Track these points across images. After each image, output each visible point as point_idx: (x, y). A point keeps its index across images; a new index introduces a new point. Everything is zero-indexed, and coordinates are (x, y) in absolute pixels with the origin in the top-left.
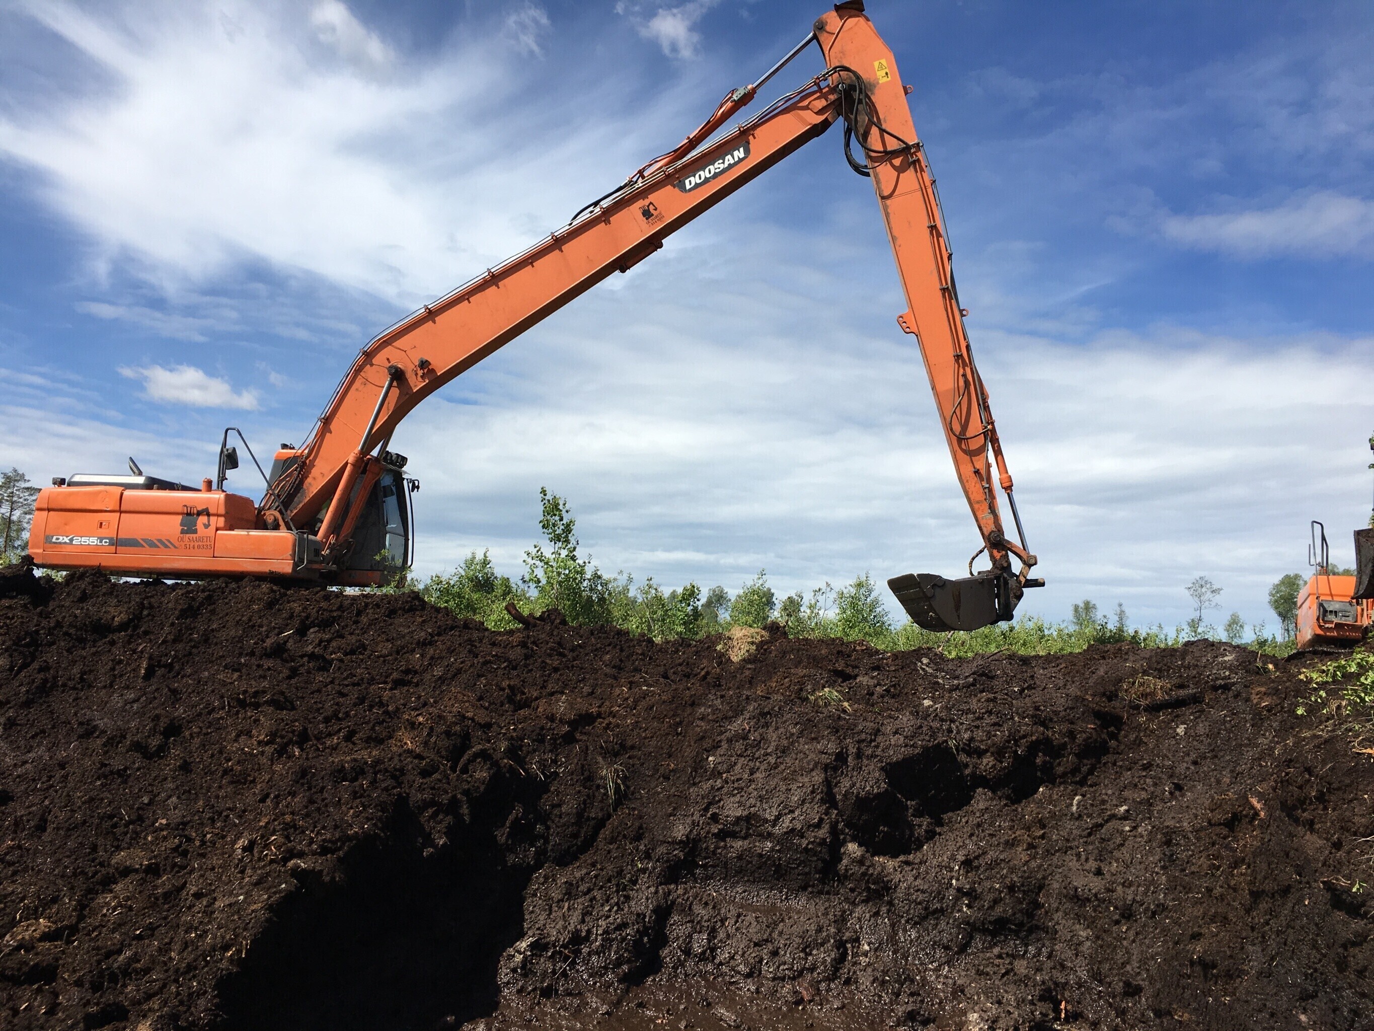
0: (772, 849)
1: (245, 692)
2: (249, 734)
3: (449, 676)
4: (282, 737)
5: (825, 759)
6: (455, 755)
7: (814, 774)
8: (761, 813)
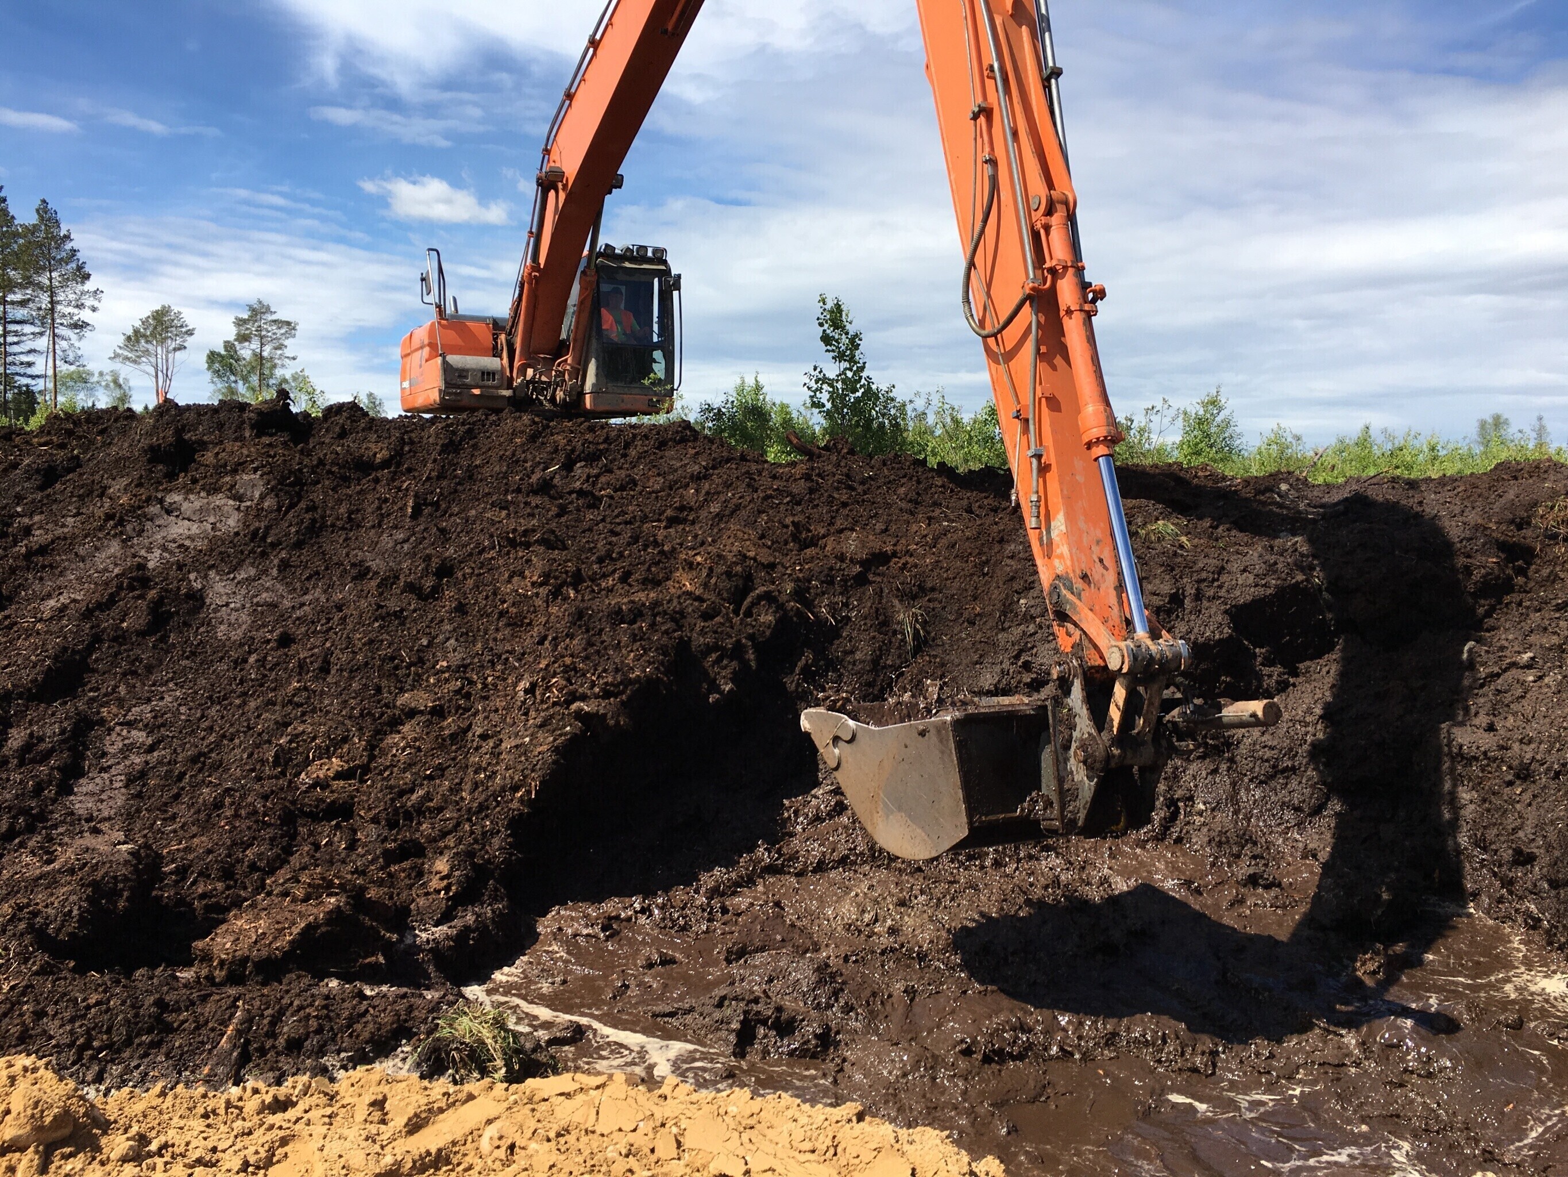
1: (514, 531)
2: (521, 574)
3: (727, 512)
4: (556, 578)
6: (738, 596)
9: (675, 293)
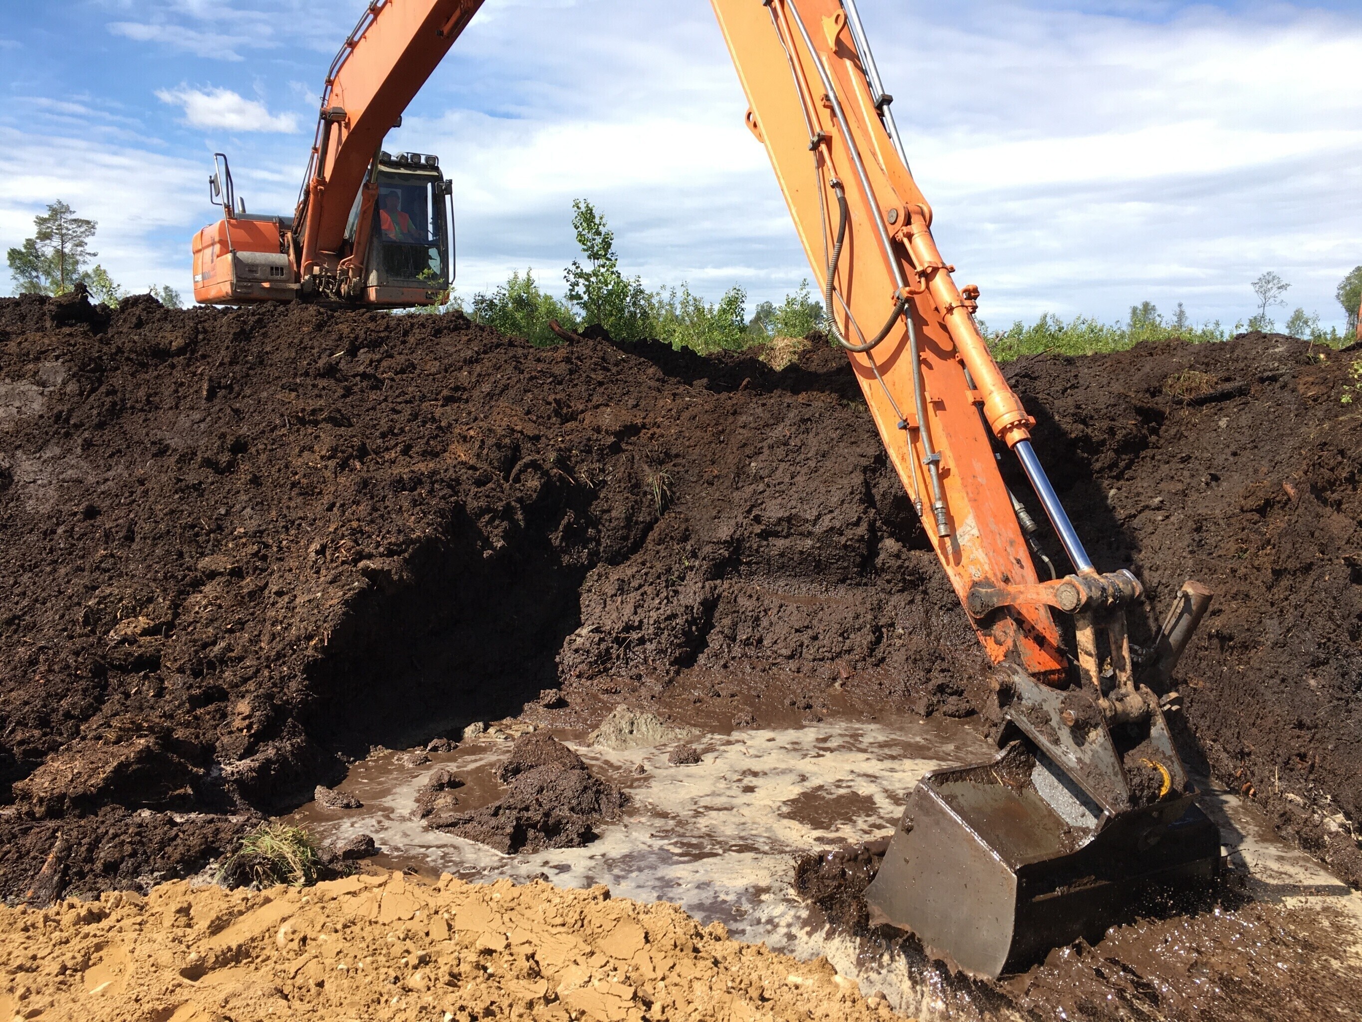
0: (813, 547)
1: (303, 410)
2: (311, 449)
3: (497, 392)
4: (343, 452)
5: (864, 462)
6: (507, 465)
7: (853, 475)
8: (801, 514)
9: (448, 197)
